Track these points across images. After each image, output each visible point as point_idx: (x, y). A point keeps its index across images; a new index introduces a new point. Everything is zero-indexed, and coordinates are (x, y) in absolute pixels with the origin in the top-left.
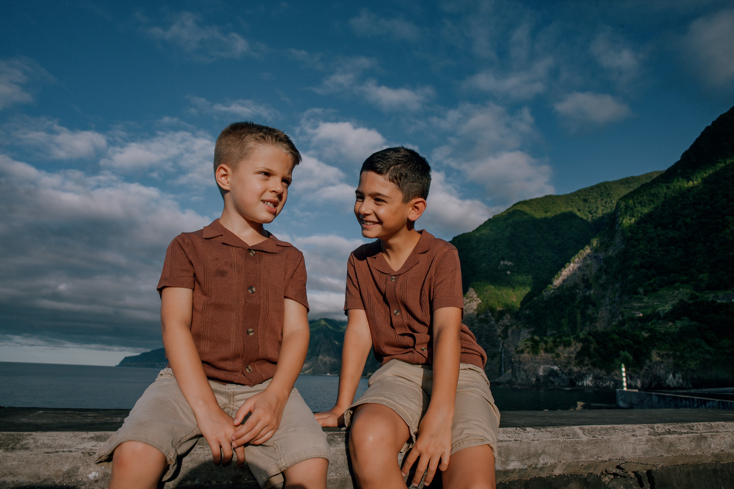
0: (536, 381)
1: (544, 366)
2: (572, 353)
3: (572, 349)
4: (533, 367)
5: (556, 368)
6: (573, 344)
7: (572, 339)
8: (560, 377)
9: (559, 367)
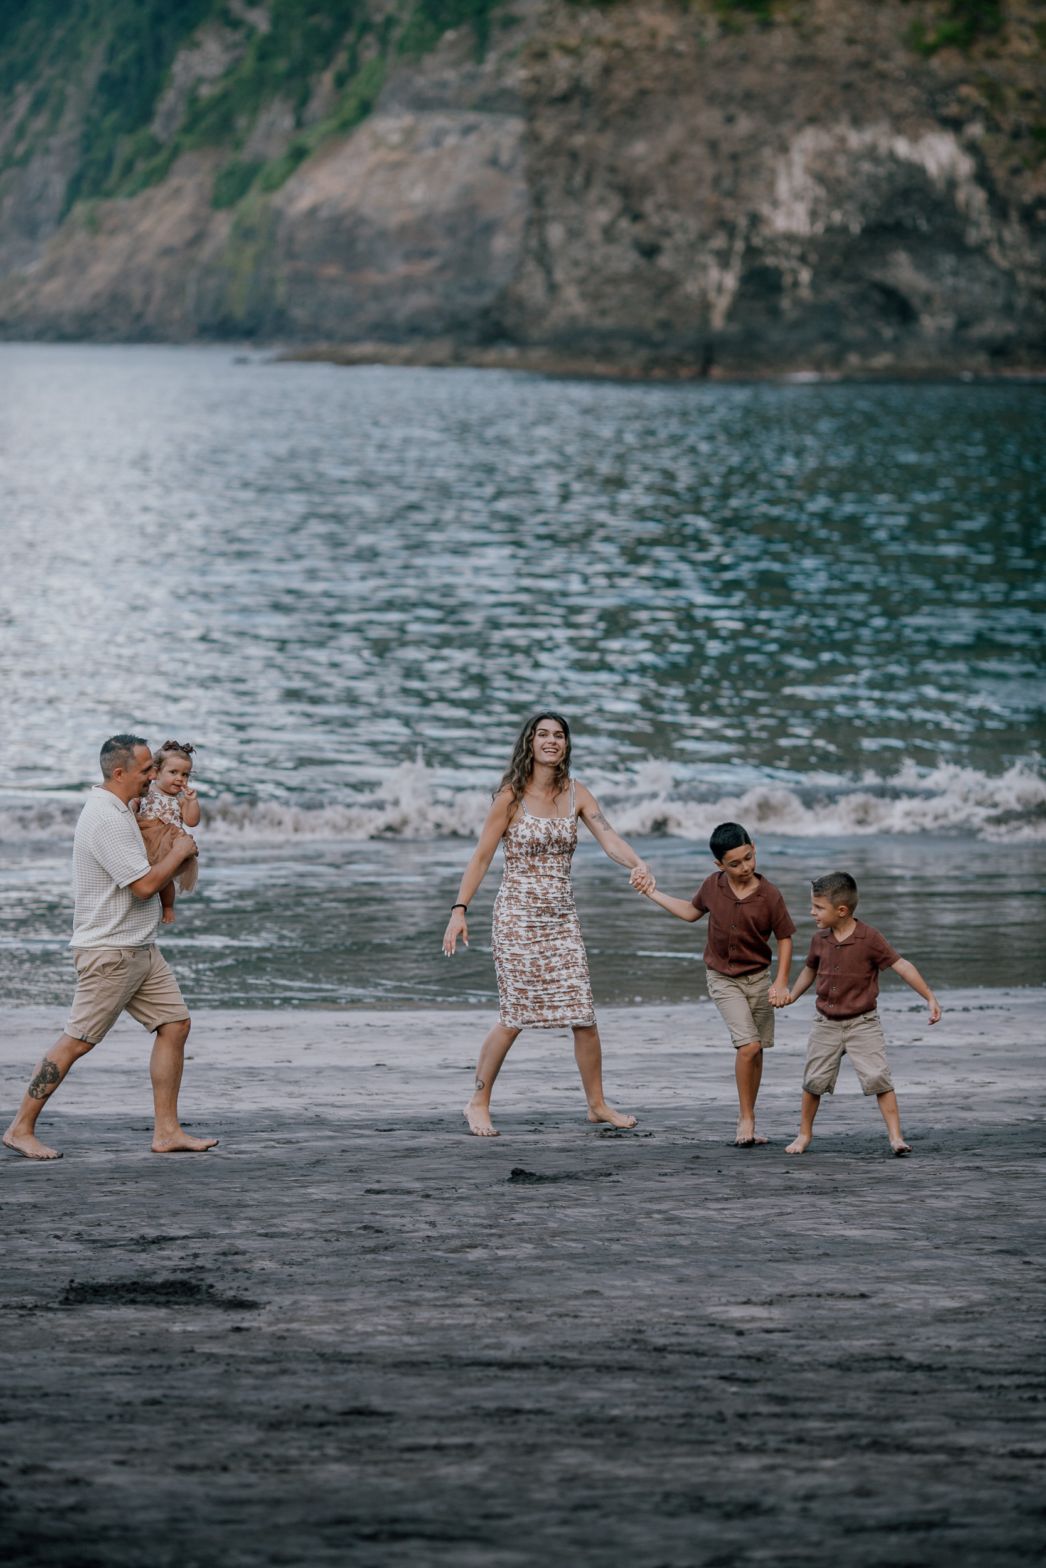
0: (740, 296)
1: (826, 141)
4: (713, 146)
8: (981, 250)
9: (972, 148)
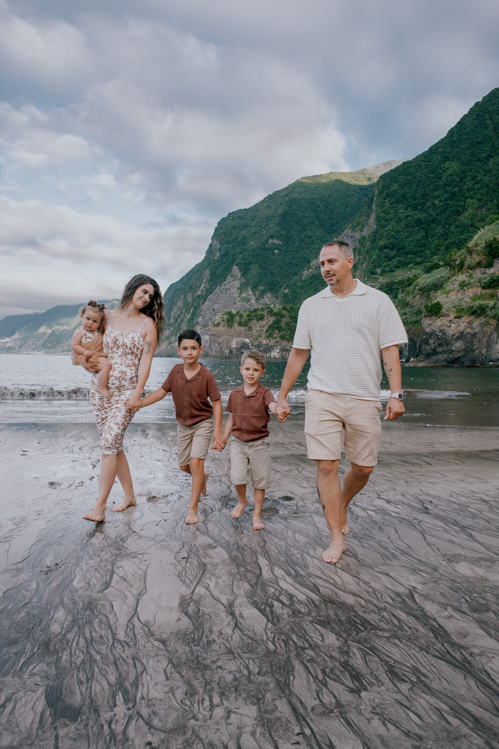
0: (229, 353)
1: (237, 339)
2: (264, 326)
3: (264, 322)
4: (227, 339)
5: (247, 340)
6: (266, 318)
7: (265, 313)
9: (250, 340)
